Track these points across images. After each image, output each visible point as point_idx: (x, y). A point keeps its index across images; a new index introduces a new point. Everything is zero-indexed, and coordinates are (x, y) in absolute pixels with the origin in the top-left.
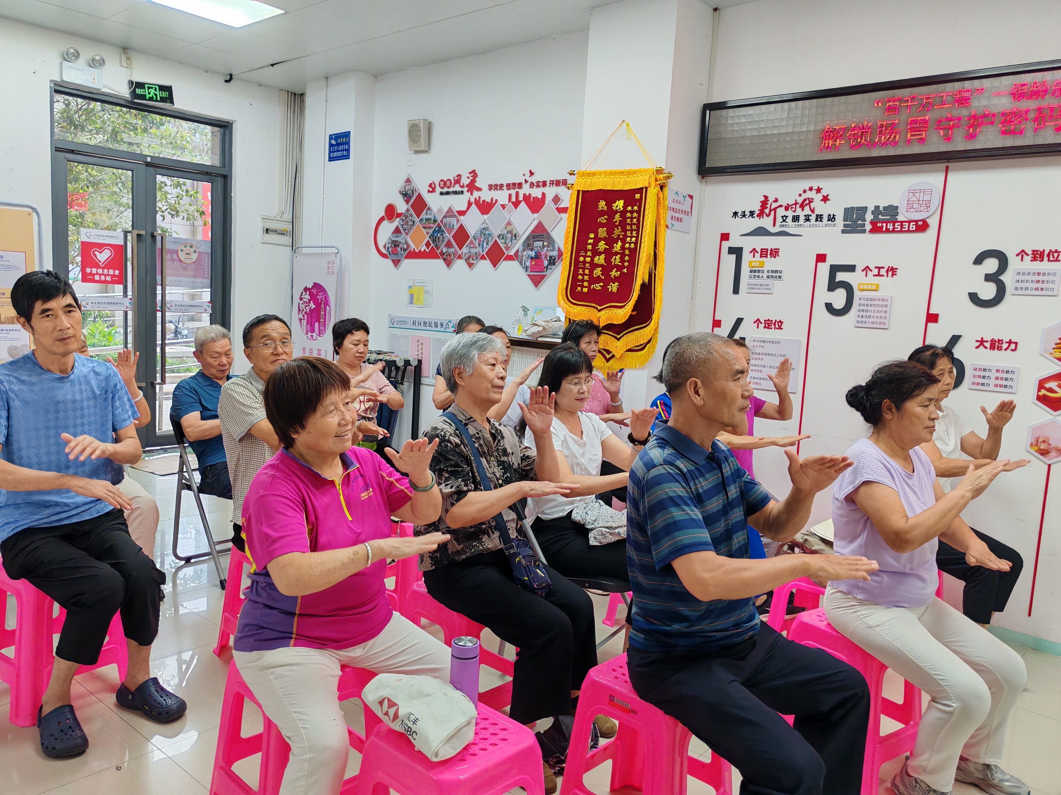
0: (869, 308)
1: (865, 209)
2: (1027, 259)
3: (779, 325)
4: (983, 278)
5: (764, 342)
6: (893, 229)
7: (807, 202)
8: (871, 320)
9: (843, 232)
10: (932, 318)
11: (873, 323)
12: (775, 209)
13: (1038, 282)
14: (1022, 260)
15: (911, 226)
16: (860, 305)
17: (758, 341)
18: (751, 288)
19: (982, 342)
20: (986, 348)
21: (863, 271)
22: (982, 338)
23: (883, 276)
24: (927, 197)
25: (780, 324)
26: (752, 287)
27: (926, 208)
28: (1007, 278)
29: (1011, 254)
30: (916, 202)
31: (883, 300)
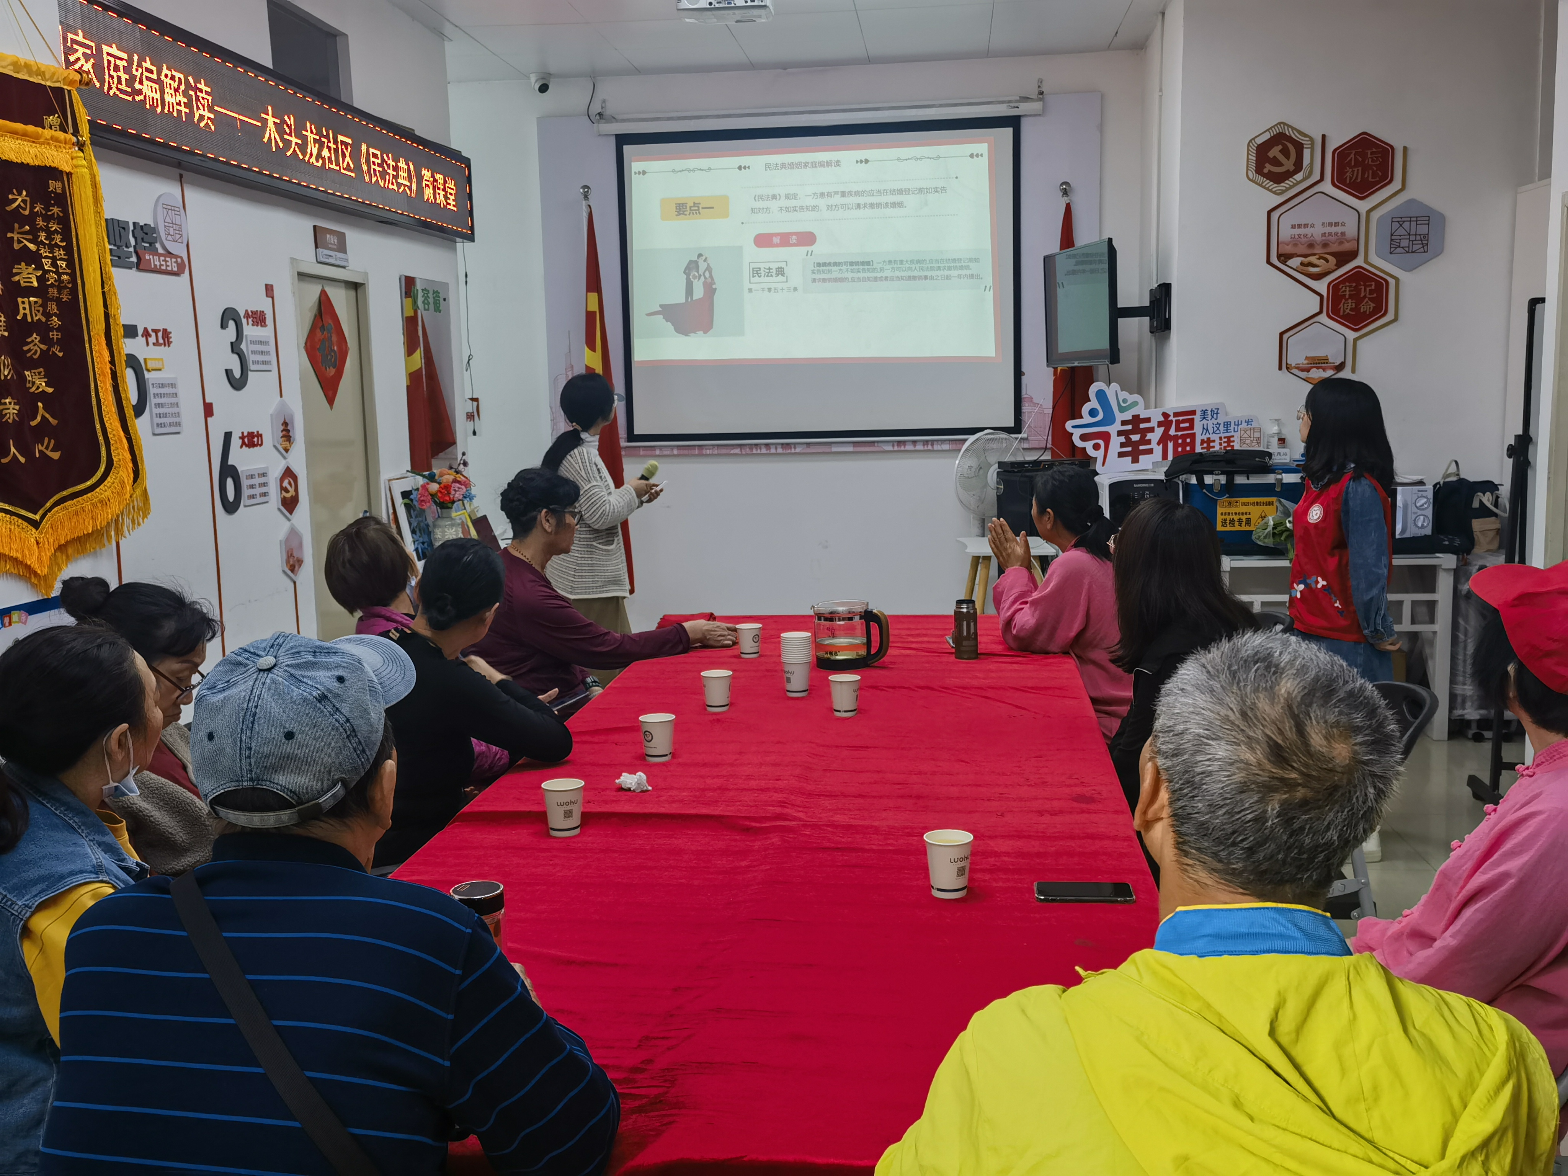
0: (163, 401)
2: (250, 320)
4: (230, 348)
6: (161, 265)
8: (168, 420)
10: (208, 410)
11: (170, 425)
13: (262, 353)
14: (248, 324)
15: (174, 264)
16: (155, 397)
19: (242, 438)
20: (247, 446)
21: (143, 335)
22: (243, 433)
23: (160, 345)
27: (179, 236)
28: (243, 346)
29: (242, 314)
30: (171, 225)
31: (173, 385)
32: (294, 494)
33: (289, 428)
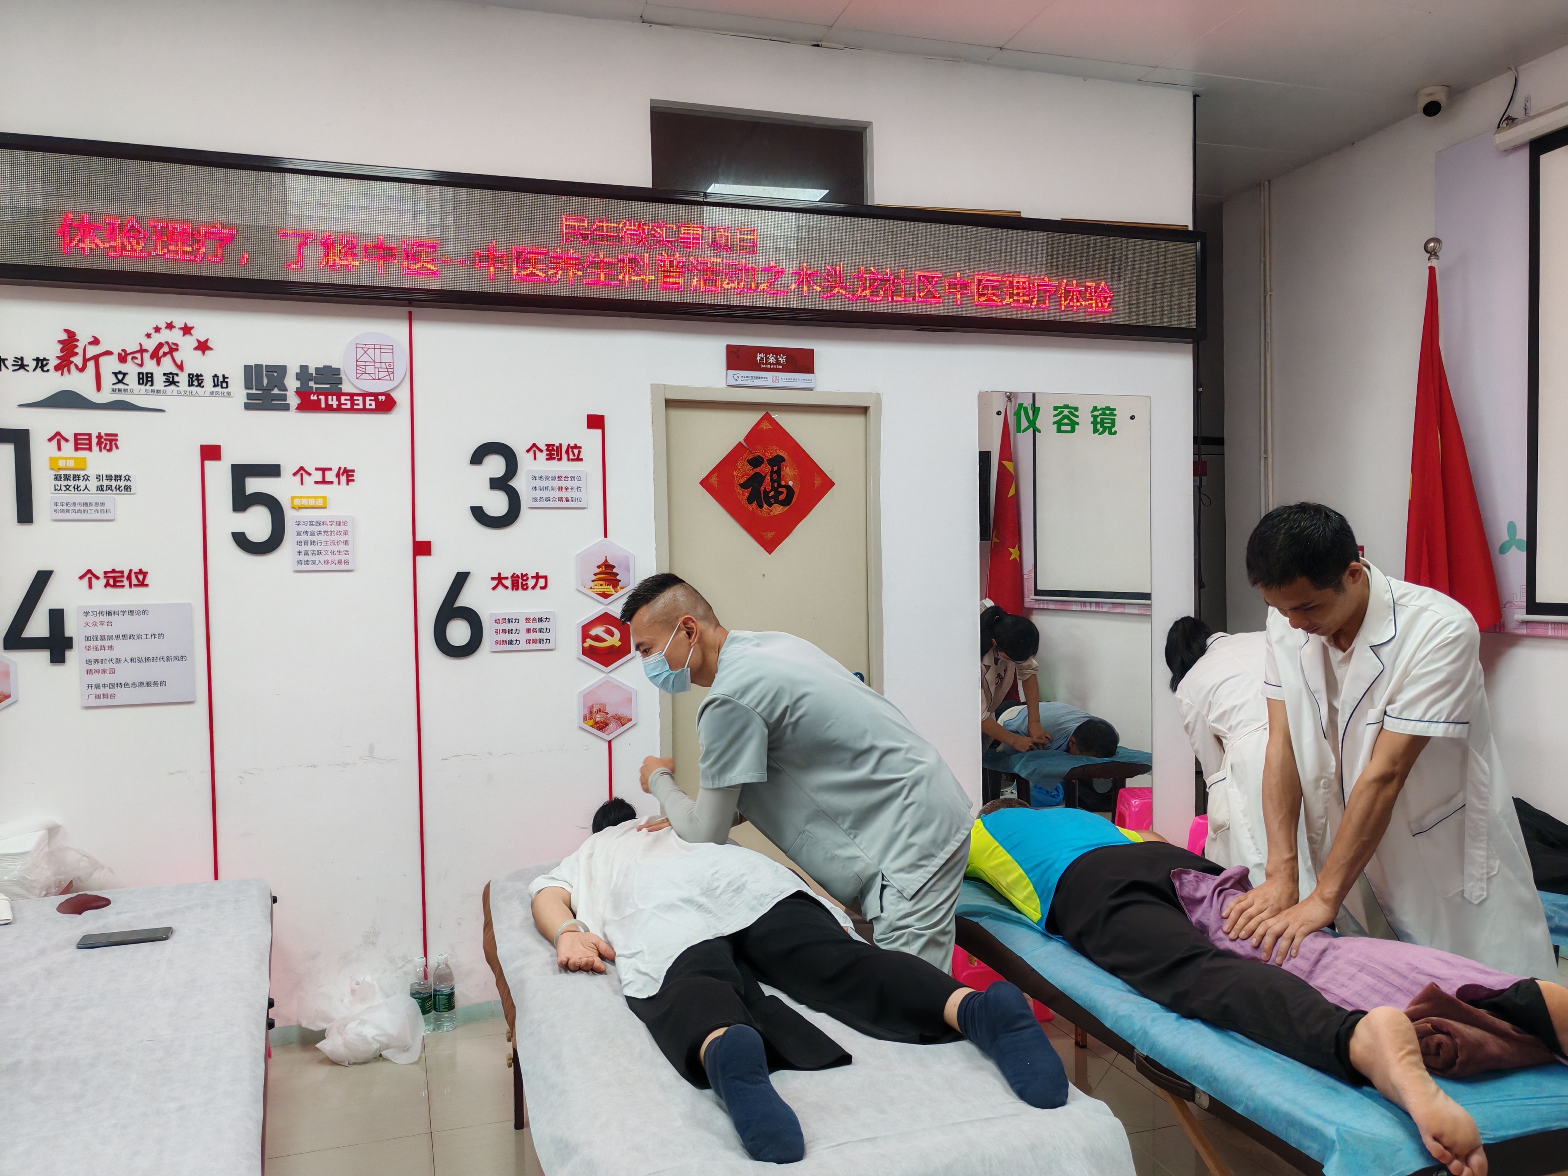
0: (316, 538)
1: (282, 370)
2: (541, 456)
3: (140, 579)
4: (487, 484)
5: (109, 613)
6: (340, 405)
7: (166, 349)
8: (322, 558)
9: (248, 407)
10: (422, 548)
11: (326, 562)
12: (96, 358)
13: (560, 489)
14: (535, 458)
15: (368, 402)
16: (299, 533)
17: (95, 614)
18: (62, 511)
19: (499, 580)
20: (507, 588)
21: (295, 474)
22: (499, 574)
23: (331, 483)
24: (387, 358)
25: (141, 577)
26: (65, 507)
27: (387, 374)
28: (519, 483)
29: (520, 449)
30: (373, 364)
31: (339, 523)
32: (618, 644)
33: (615, 570)
